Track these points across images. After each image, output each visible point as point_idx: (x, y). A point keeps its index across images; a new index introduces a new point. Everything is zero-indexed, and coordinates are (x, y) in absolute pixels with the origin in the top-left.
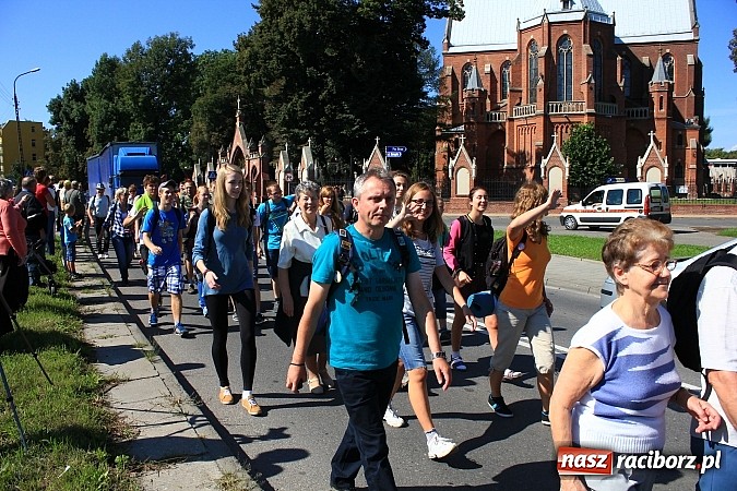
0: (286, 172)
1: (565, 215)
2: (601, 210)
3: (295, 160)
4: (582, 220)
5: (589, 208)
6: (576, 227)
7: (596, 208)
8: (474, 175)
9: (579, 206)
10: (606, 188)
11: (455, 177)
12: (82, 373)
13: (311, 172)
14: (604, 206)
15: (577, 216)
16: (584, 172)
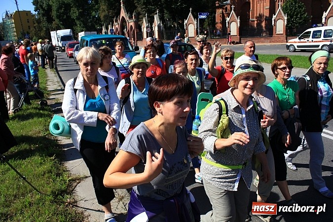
0: (147, 28)
1: (289, 44)
2: (309, 41)
3: (151, 21)
4: (298, 47)
5: (302, 40)
6: (295, 51)
7: (306, 40)
8: (239, 25)
9: (297, 40)
10: (312, 30)
11: (229, 27)
12: (58, 175)
13: (159, 27)
14: (310, 39)
15: (296, 45)
16: (292, 21)
